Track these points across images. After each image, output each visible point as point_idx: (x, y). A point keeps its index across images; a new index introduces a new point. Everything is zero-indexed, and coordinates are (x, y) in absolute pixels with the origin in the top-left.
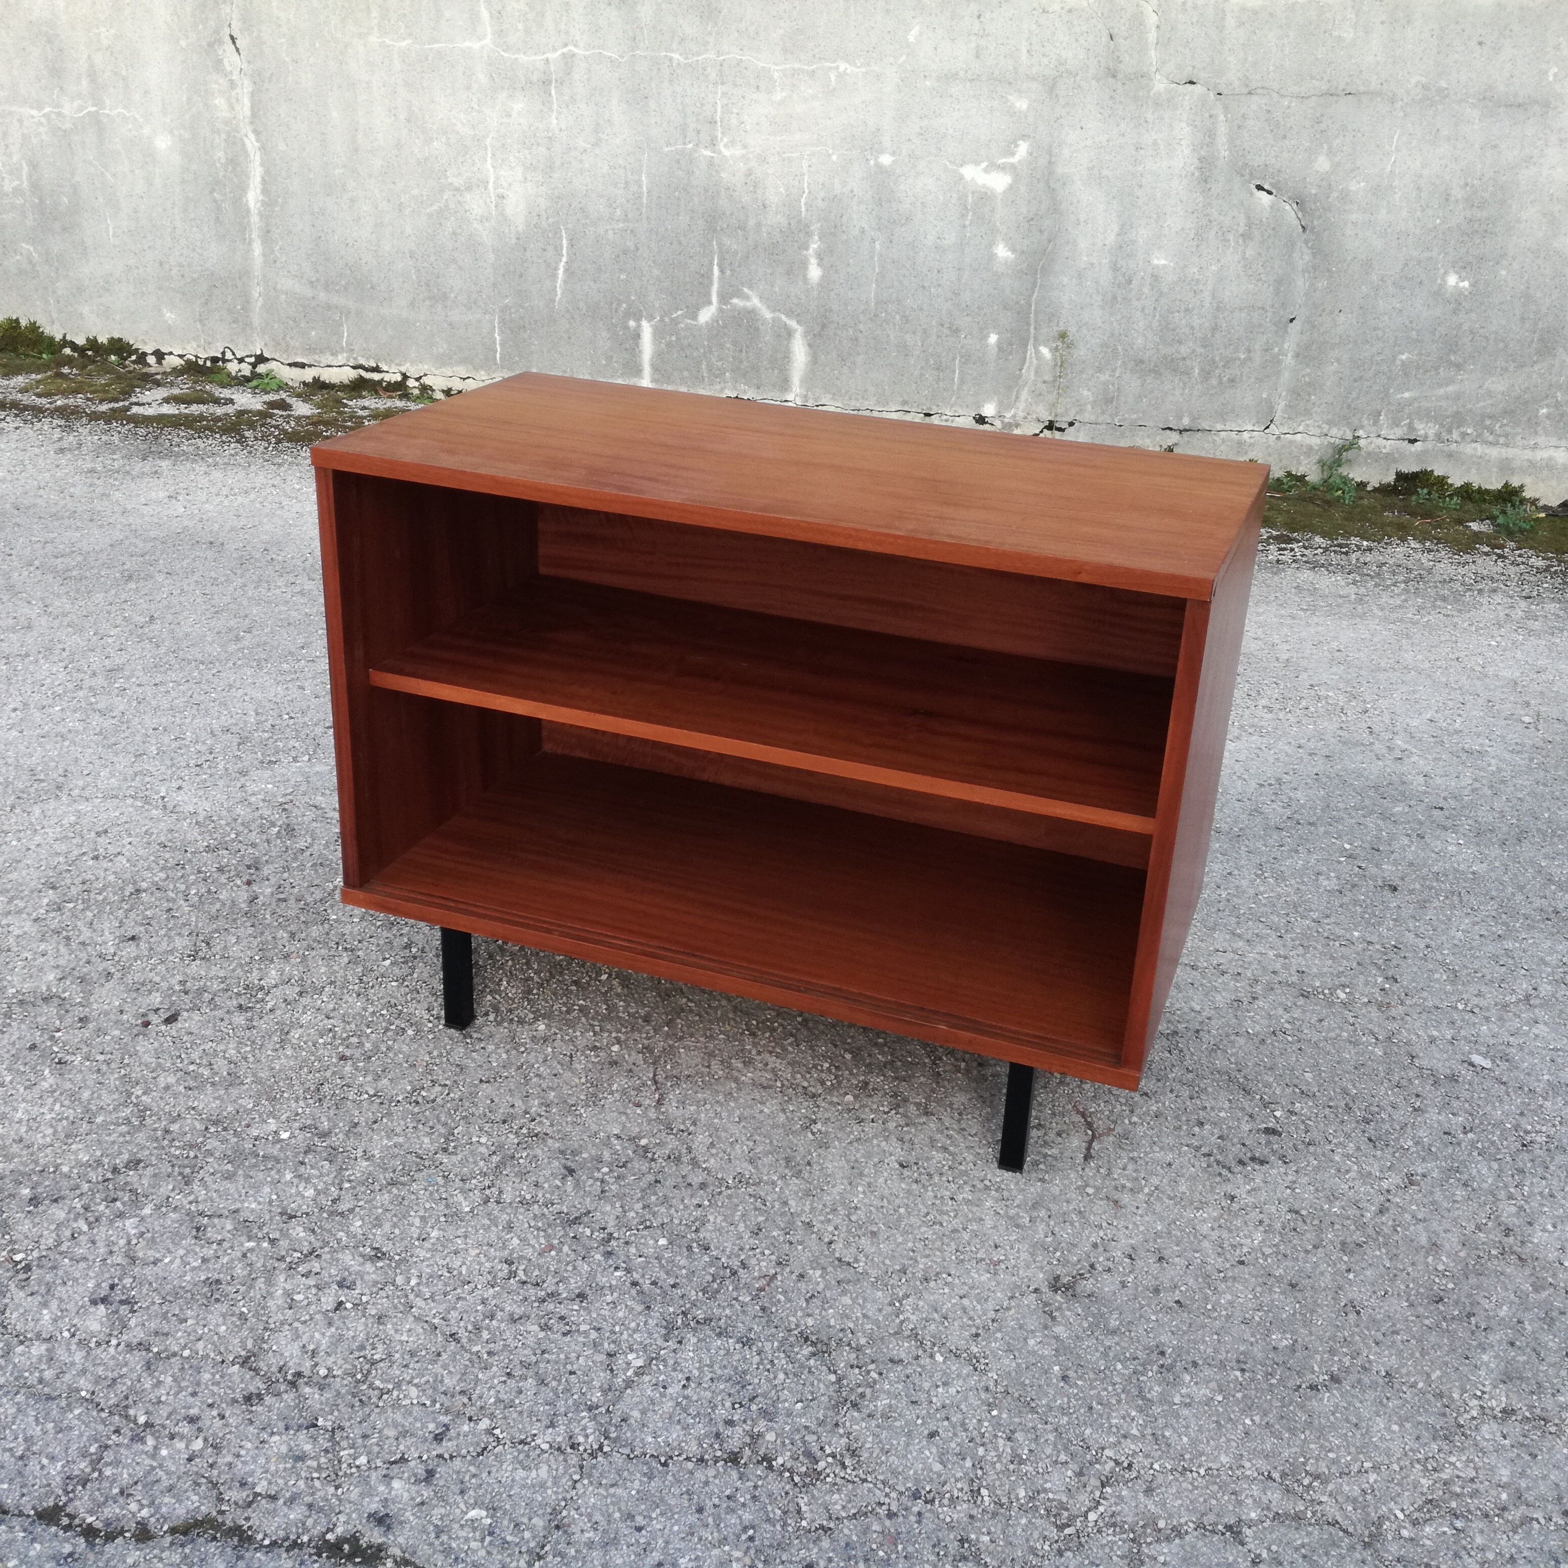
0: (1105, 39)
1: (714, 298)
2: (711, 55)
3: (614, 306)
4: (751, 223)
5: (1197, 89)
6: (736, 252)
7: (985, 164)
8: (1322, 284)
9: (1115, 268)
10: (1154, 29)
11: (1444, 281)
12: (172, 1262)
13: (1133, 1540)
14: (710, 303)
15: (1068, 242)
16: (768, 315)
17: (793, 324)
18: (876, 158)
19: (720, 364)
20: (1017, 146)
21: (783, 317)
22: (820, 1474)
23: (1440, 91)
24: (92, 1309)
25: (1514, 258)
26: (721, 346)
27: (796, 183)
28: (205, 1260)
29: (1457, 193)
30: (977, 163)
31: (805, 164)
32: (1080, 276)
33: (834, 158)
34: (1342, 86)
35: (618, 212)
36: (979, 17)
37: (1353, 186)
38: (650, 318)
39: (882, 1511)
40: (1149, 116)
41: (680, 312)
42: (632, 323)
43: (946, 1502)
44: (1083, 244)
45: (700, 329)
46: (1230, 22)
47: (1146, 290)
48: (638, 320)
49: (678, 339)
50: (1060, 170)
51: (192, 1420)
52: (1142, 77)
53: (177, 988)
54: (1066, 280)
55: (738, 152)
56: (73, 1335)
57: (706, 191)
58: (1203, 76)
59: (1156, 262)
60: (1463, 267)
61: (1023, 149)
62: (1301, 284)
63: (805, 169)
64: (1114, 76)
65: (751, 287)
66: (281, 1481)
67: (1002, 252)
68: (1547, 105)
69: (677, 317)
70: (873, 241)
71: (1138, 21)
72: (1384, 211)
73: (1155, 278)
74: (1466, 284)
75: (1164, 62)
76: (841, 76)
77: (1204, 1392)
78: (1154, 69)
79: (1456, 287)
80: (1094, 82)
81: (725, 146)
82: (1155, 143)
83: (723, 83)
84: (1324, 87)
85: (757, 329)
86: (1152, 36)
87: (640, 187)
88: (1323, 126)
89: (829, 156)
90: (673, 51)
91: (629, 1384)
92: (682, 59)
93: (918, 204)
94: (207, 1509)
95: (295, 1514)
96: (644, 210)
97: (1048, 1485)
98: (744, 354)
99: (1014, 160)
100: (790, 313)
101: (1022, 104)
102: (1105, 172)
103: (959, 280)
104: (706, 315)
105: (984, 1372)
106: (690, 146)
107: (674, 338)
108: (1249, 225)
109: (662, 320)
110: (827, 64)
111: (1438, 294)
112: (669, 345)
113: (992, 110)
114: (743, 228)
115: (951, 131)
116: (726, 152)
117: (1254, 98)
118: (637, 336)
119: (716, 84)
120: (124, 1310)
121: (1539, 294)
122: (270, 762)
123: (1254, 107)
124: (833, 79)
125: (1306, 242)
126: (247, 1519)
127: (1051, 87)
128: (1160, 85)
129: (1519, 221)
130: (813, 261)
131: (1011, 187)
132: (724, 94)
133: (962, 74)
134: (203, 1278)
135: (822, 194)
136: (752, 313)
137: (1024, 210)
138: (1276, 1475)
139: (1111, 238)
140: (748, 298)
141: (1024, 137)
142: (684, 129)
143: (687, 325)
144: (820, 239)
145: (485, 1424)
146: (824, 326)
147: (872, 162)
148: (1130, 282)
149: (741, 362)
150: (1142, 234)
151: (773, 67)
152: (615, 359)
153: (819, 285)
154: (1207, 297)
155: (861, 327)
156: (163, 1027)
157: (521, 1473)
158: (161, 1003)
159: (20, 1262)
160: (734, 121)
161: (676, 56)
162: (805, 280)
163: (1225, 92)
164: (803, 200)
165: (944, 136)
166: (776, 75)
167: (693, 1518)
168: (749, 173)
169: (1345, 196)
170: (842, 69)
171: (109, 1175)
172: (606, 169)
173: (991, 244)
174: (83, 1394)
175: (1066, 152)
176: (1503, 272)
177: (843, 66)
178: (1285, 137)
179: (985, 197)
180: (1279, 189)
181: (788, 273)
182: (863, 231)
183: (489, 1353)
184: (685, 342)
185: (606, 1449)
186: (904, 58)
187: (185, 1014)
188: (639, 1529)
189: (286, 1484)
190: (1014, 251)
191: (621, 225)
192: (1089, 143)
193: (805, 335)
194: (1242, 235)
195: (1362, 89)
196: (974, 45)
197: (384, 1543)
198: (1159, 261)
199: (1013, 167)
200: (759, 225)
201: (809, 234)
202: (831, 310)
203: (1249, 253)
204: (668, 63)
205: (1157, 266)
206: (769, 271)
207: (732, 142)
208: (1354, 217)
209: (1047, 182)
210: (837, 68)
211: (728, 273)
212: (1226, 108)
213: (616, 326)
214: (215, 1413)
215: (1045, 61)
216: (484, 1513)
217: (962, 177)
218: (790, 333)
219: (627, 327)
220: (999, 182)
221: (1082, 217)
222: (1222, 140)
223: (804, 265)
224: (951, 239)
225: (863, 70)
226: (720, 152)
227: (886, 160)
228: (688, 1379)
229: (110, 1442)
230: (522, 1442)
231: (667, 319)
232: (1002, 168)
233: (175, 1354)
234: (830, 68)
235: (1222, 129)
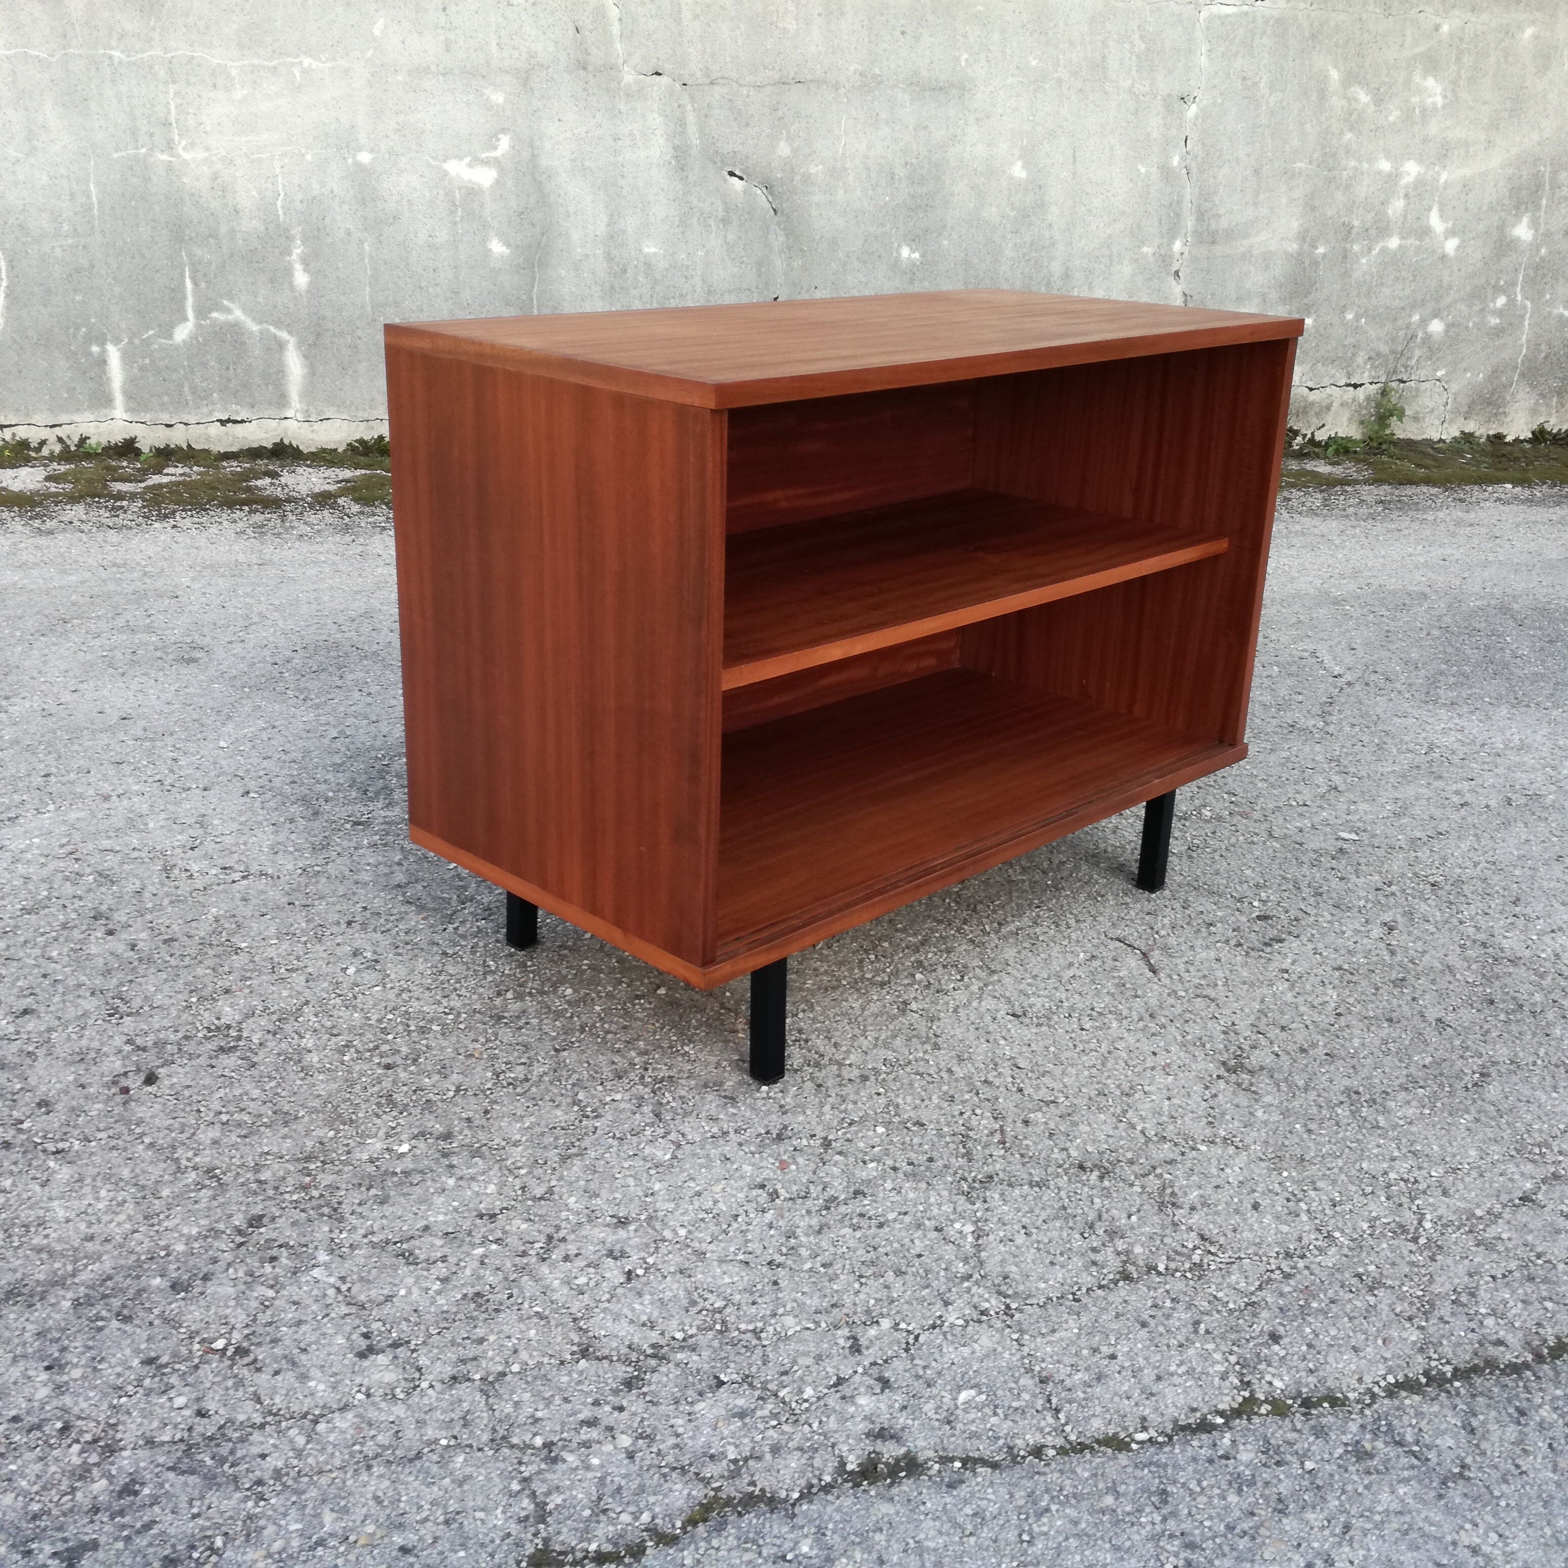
0: (572, 32)
1: (190, 314)
2: (157, 52)
3: (72, 330)
4: (223, 230)
5: (664, 80)
6: (210, 263)
7: (468, 159)
8: (797, 263)
9: (609, 258)
10: (617, 23)
11: (899, 254)
12: (409, 1292)
13: (1471, 1231)
14: (185, 319)
15: (561, 235)
16: (254, 328)
17: (284, 335)
18: (354, 156)
19: (204, 385)
20: (498, 140)
21: (272, 329)
22: (1201, 1265)
23: (875, 77)
24: (366, 1363)
25: (953, 229)
26: (205, 365)
27: (270, 185)
28: (444, 1280)
29: (901, 172)
30: (460, 158)
31: (277, 164)
32: (577, 267)
33: (309, 157)
34: (792, 75)
35: (66, 227)
36: (444, 9)
37: (813, 170)
38: (117, 341)
39: (1277, 1275)
40: (623, 107)
41: (151, 332)
42: (95, 349)
43: (1316, 1252)
44: (576, 236)
45: (177, 348)
46: (687, 15)
47: (641, 278)
48: (102, 342)
49: (153, 362)
50: (544, 163)
51: (591, 1423)
52: (610, 69)
53: (128, 1048)
54: (563, 273)
55: (200, 155)
56: (368, 1396)
57: (167, 198)
58: (666, 67)
59: (646, 250)
60: (914, 240)
61: (505, 143)
62: (779, 263)
63: (278, 171)
64: (584, 69)
65: (231, 299)
66: (746, 1441)
67: (497, 247)
68: (963, 88)
69: (149, 338)
70: (361, 242)
71: (600, 14)
72: (841, 192)
73: (648, 265)
74: (916, 255)
75: (630, 54)
76: (306, 72)
77: (1410, 1112)
78: (621, 61)
79: (909, 259)
80: (566, 75)
81: (184, 149)
82: (631, 134)
83: (174, 82)
84: (777, 76)
85: (244, 343)
86: (616, 29)
87: (89, 197)
88: (780, 113)
89: (303, 155)
90: (112, 49)
91: (978, 1247)
92: (123, 57)
93: (404, 202)
94: (699, 1493)
95: (794, 1462)
96: (96, 223)
97: (1374, 1214)
98: (231, 372)
99: (498, 153)
100: (278, 324)
101: (498, 98)
102: (588, 163)
103: (456, 278)
104: (182, 333)
105: (1246, 1148)
106: (143, 150)
107: (147, 361)
108: (727, 210)
109: (131, 342)
110: (290, 60)
111: (895, 265)
112: (142, 369)
113: (468, 104)
114: (214, 235)
115: (429, 126)
116: (186, 156)
117: (716, 88)
118: (103, 362)
119: (166, 83)
120: (402, 1352)
121: (976, 261)
122: (9, 819)
123: (718, 97)
124: (298, 75)
125: (779, 224)
126: (753, 1483)
127: (525, 79)
128: (629, 77)
129: (952, 195)
130: (298, 267)
131: (497, 182)
132: (177, 93)
133: (433, 68)
134: (459, 1296)
135: (300, 196)
136: (235, 328)
137: (513, 204)
138: (1513, 1153)
139: (602, 229)
140: (228, 311)
141: (504, 131)
142: (134, 132)
143: (161, 345)
144: (303, 243)
145: (886, 1324)
146: (318, 335)
147: (350, 161)
148: (625, 271)
149: (229, 380)
150: (631, 223)
151: (230, 64)
152: (78, 390)
153: (308, 292)
154: (697, 281)
155: (359, 333)
156: (149, 1089)
157: (966, 1351)
158: (125, 1066)
159: (225, 1349)
160: (191, 122)
161: (116, 54)
162: (292, 287)
163: (689, 82)
164: (279, 204)
165: (423, 132)
166: (234, 72)
167: (1144, 1333)
168: (215, 177)
169: (807, 179)
170: (306, 65)
171: (239, 1239)
172: (45, 179)
173: (484, 241)
174: (444, 1442)
175: (548, 146)
176: (946, 242)
177: (307, 61)
178: (748, 125)
179: (472, 192)
180: (749, 175)
181: (272, 281)
182: (349, 233)
183: (824, 1265)
184: (161, 364)
185: (1014, 1306)
186: (371, 52)
187: (161, 1070)
188: (1113, 1357)
189: (752, 1440)
190: (508, 245)
191: (70, 241)
192: (568, 135)
193: (299, 346)
194: (722, 220)
195: (809, 77)
196: (442, 38)
197: (909, 1452)
198: (650, 249)
199: (496, 160)
200: (232, 231)
201: (290, 239)
202: (324, 318)
203: (731, 237)
204: (107, 62)
205: (649, 254)
206: (250, 280)
207: (192, 145)
208: (816, 198)
209: (533, 175)
210: (301, 63)
211: (203, 285)
212: (692, 98)
213: (76, 353)
214: (607, 1408)
215: (516, 54)
216: (973, 1392)
217: (446, 174)
218: (281, 346)
219: (89, 354)
220: (485, 177)
221: (571, 209)
222: (692, 129)
223: (289, 272)
224: (443, 236)
225: (329, 65)
226: (179, 156)
227: (365, 158)
228: (1024, 1227)
229: (526, 1474)
230: (934, 1327)
231: (136, 341)
232: (486, 162)
233: (503, 1374)
234: (293, 64)
235: (691, 118)
